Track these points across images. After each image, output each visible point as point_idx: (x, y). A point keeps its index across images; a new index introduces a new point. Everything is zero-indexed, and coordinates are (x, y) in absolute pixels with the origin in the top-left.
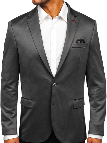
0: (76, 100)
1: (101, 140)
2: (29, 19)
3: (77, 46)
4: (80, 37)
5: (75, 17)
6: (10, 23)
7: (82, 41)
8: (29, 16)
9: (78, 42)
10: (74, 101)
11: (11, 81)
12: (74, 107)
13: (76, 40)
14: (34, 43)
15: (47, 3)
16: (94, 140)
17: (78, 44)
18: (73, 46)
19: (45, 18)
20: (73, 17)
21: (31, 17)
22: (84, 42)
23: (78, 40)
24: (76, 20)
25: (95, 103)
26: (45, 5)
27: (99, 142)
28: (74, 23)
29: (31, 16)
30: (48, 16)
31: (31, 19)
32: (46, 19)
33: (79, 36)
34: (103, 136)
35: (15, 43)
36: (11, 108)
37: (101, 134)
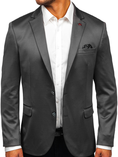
0: (86, 109)
1: (110, 152)
2: (32, 20)
3: (84, 52)
4: (87, 43)
5: (81, 20)
6: (11, 24)
7: (90, 46)
8: (32, 16)
9: (85, 48)
10: (85, 111)
11: (12, 87)
12: (86, 117)
13: (82, 46)
14: (37, 47)
15: (52, 2)
16: (103, 151)
17: (84, 50)
18: (79, 52)
19: (49, 20)
20: (79, 20)
21: (34, 18)
22: (92, 47)
23: (85, 46)
24: (82, 23)
25: (105, 111)
26: (51, 5)
27: (108, 153)
28: (79, 27)
29: (35, 16)
30: (53, 17)
31: (34, 20)
32: (51, 20)
33: (86, 41)
34: (113, 146)
35: (16, 47)
36: (13, 117)
37: (110, 145)
